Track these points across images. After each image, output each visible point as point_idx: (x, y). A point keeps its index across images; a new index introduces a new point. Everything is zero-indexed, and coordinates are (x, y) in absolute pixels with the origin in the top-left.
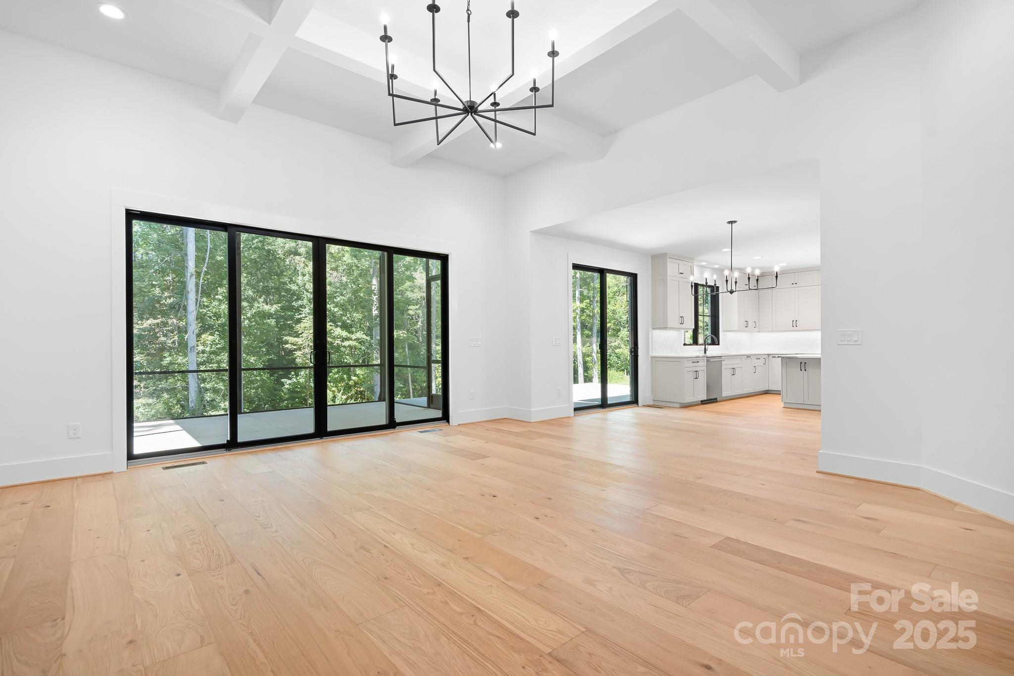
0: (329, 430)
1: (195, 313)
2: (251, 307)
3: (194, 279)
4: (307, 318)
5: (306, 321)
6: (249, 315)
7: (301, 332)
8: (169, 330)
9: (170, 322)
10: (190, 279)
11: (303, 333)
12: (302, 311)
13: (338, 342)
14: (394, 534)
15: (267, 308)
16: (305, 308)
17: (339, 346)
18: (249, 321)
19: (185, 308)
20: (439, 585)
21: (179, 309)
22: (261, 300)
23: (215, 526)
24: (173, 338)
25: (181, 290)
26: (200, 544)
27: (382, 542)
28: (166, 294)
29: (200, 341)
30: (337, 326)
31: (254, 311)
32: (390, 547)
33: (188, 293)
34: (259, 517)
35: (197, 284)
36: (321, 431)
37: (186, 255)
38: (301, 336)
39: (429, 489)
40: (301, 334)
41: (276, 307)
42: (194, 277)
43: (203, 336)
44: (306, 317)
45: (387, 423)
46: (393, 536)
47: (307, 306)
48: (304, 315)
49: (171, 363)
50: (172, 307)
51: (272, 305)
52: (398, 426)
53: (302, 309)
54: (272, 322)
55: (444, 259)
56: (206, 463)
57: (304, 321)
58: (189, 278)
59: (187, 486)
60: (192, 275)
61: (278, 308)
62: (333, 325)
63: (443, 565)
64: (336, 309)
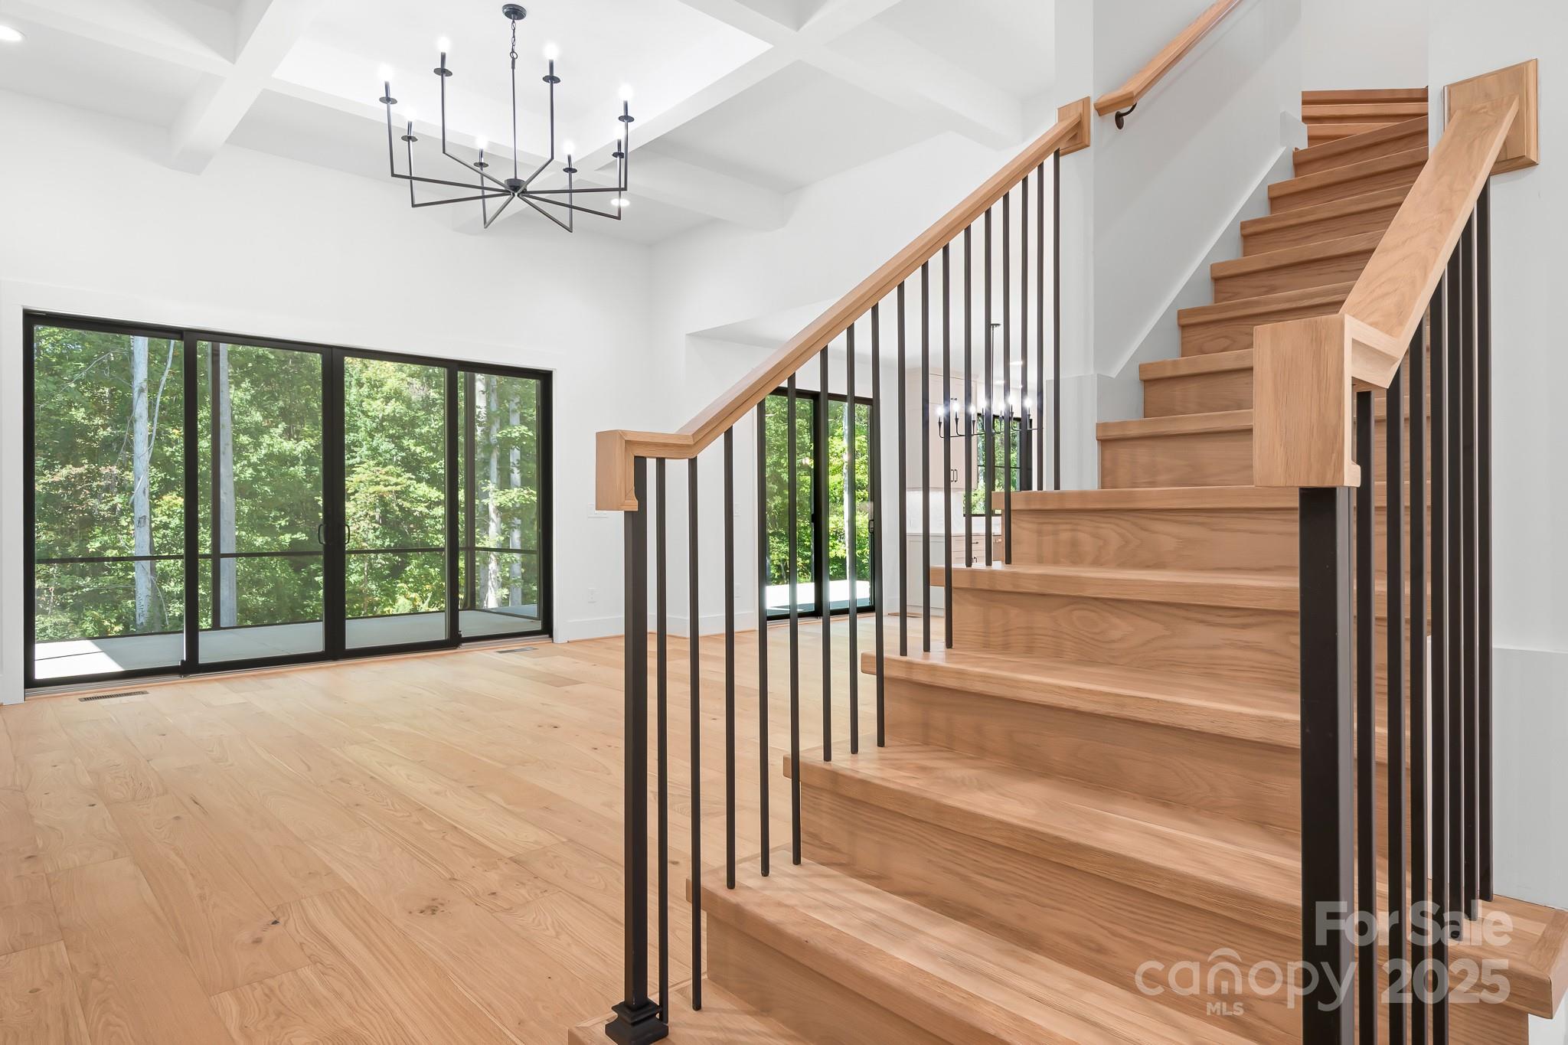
0: (347, 647)
1: (147, 457)
2: (257, 445)
3: (145, 397)
4: (365, 465)
5: (363, 470)
6: (254, 459)
7: (353, 491)
8: (101, 487)
9: (104, 470)
10: (139, 396)
11: (356, 492)
12: (356, 452)
13: (421, 508)
14: (390, 766)
15: (288, 445)
16: (361, 446)
17: (424, 516)
18: (255, 469)
19: (130, 448)
20: (421, 809)
21: (119, 447)
22: (280, 430)
23: (148, 761)
24: (113, 500)
25: (123, 414)
26: (125, 778)
27: (368, 772)
28: (98, 421)
29: (160, 506)
30: (419, 480)
31: (264, 452)
32: (377, 777)
33: (135, 421)
34: (212, 751)
35: (151, 405)
36: (335, 649)
37: (131, 353)
38: (352, 497)
39: (468, 721)
40: (353, 494)
41: (307, 444)
42: (146, 395)
43: (167, 498)
44: (363, 463)
45: (447, 637)
46: (388, 768)
47: (364, 443)
48: (358, 460)
49: (104, 547)
50: (106, 443)
51: (298, 440)
52: (464, 642)
53: (355, 449)
54: (300, 470)
55: (545, 378)
56: (146, 693)
57: (358, 470)
58: (136, 395)
59: (114, 719)
60: (141, 391)
61: (309, 447)
62: (414, 477)
63: (437, 793)
64: (419, 450)
